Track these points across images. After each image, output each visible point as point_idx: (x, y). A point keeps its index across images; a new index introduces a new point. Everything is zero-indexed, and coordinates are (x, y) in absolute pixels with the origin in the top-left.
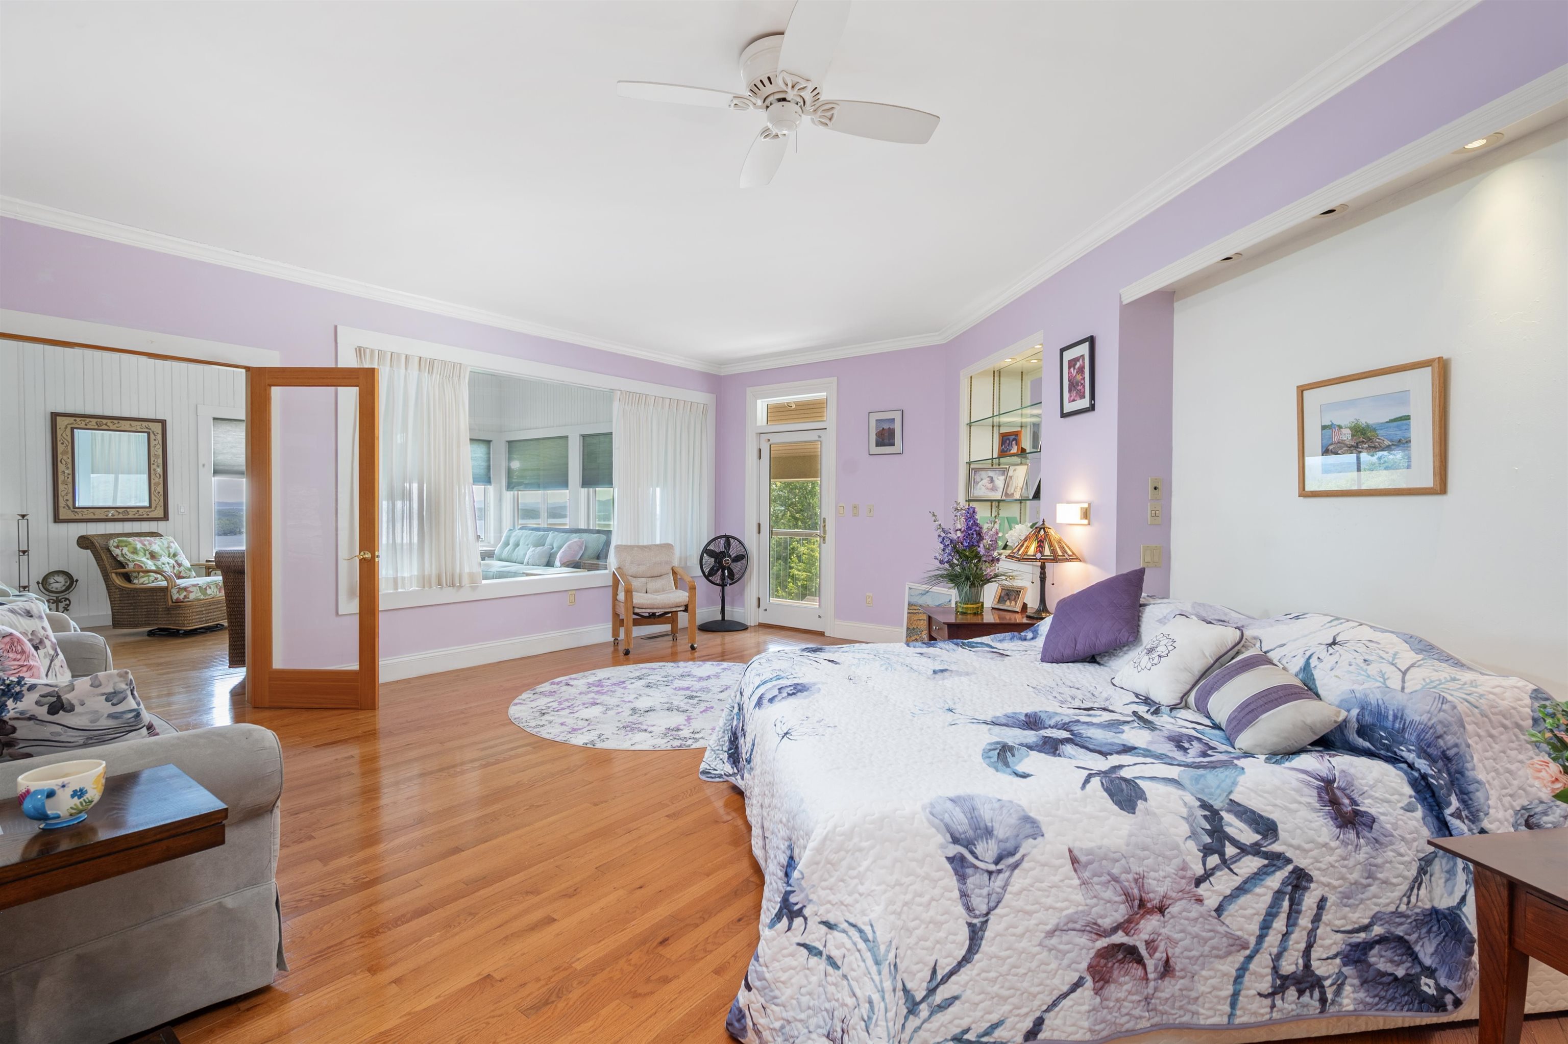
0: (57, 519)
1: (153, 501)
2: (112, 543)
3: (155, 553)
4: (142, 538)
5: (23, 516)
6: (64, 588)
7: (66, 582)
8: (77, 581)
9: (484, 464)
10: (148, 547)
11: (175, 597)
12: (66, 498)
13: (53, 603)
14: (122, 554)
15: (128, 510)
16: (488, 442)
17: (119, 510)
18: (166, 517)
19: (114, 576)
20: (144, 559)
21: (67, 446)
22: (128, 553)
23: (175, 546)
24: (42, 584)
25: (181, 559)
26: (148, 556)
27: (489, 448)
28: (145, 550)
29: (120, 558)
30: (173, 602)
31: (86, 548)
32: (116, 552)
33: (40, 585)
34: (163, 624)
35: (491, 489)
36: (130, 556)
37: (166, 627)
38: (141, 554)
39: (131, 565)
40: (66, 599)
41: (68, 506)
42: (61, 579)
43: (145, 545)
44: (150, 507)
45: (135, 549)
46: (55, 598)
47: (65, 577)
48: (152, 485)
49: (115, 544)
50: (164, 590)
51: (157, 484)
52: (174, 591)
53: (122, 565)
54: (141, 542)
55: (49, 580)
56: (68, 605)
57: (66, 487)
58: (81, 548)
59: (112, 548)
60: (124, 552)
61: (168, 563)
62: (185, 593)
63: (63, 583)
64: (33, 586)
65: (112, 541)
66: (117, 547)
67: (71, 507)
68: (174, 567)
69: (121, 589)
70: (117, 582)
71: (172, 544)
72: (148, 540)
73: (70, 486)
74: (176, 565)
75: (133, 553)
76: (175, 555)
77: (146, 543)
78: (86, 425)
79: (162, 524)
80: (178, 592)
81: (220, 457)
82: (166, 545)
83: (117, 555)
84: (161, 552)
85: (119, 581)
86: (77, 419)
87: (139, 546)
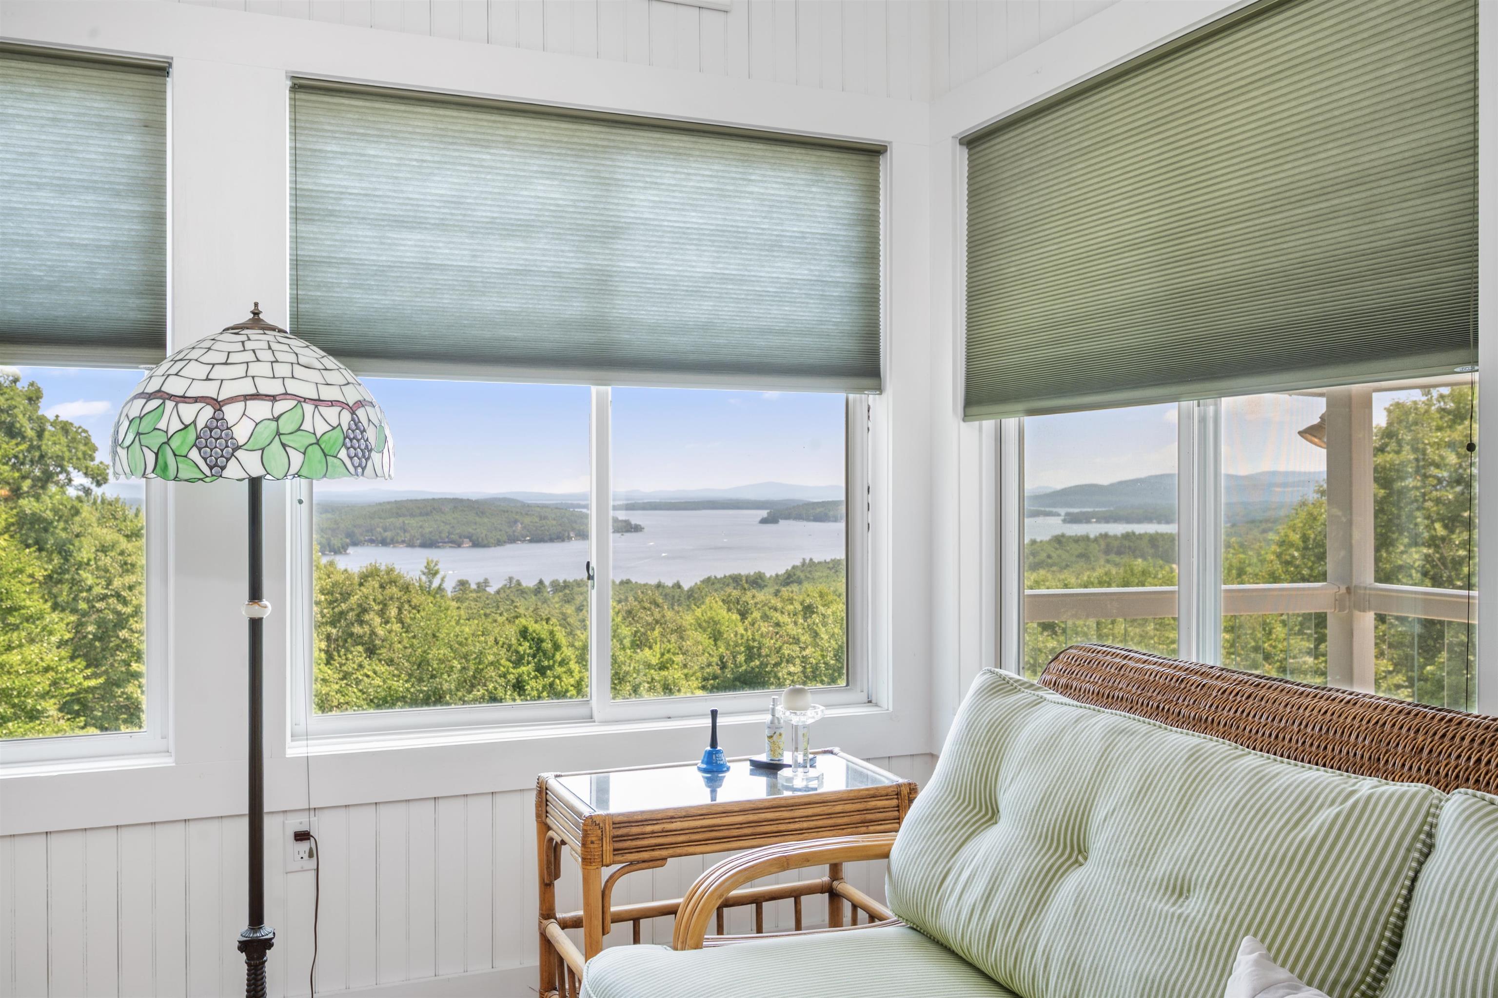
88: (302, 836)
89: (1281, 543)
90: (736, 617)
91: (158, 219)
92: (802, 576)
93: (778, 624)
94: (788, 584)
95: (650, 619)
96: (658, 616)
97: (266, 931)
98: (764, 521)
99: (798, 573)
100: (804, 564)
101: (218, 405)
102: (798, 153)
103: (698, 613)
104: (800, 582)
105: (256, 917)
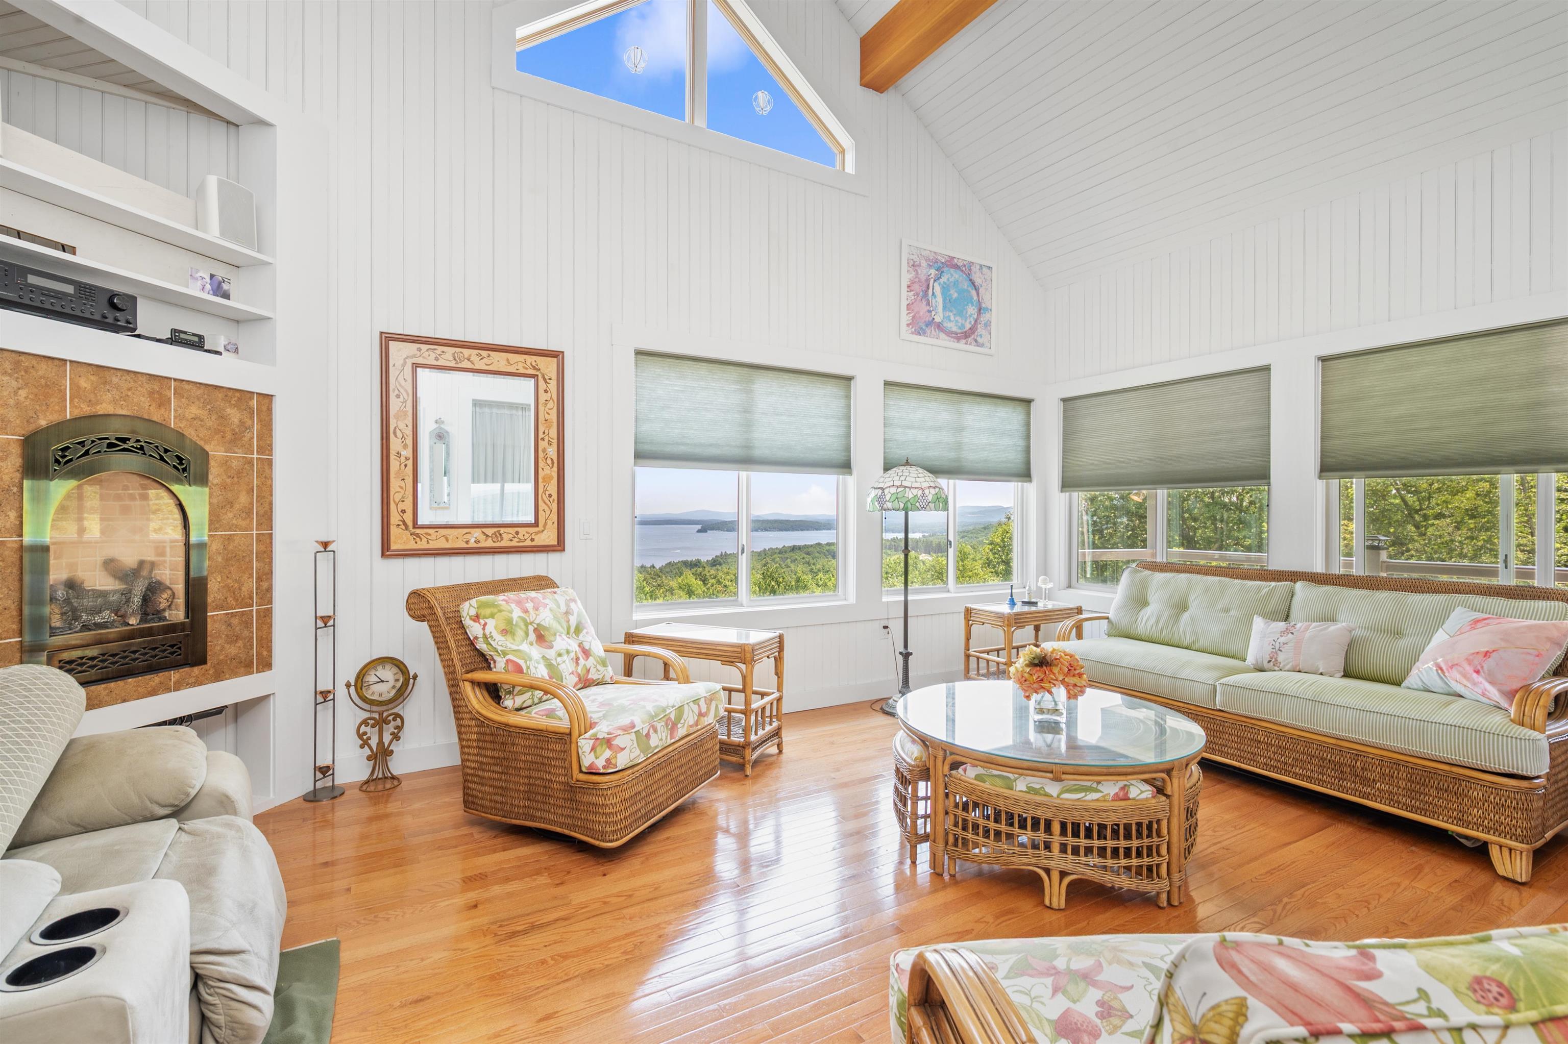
0: (386, 550)
1: (541, 512)
2: (468, 609)
3: (545, 628)
4: (523, 595)
5: (325, 545)
6: (393, 692)
7: (397, 680)
8: (415, 677)
9: (1021, 443)
10: (532, 616)
11: (586, 761)
12: (401, 506)
13: (373, 726)
14: (485, 637)
15: (502, 530)
16: (1027, 402)
17: (487, 531)
18: (560, 546)
19: (468, 687)
20: (524, 647)
21: (405, 401)
22: (496, 635)
23: (578, 607)
24: (356, 686)
25: (589, 638)
26: (532, 637)
27: (1028, 414)
28: (527, 624)
29: (481, 645)
30: (581, 771)
31: (420, 618)
32: (474, 630)
33: (352, 689)
34: (561, 825)
35: (1031, 489)
36: (499, 641)
37: (566, 832)
38: (520, 633)
39: (500, 663)
40: (397, 716)
41: (404, 521)
42: (388, 674)
43: (526, 611)
44: (536, 524)
45: (509, 621)
46: (376, 716)
47: (395, 670)
48: (540, 480)
49: (473, 612)
50: (565, 739)
51: (547, 479)
52: (585, 744)
53: (485, 661)
54: (519, 603)
55: (367, 678)
56: (400, 728)
57: (402, 484)
58: (413, 617)
59: (467, 622)
60: (487, 632)
61: (568, 652)
62: (608, 753)
63: (392, 683)
64: (341, 693)
65: (467, 604)
66: (476, 618)
67: (410, 524)
68: (577, 659)
69: (482, 722)
70: (474, 702)
71: (572, 605)
72: (532, 600)
73: (409, 480)
74: (580, 655)
75: (505, 632)
76: (578, 630)
77: (529, 606)
78: (437, 359)
79: (554, 557)
80: (593, 749)
81: (645, 427)
82: (563, 609)
83: (476, 638)
84: (555, 625)
85: (476, 700)
86: (422, 346)
87: (517, 614)
88: (886, 627)
89: (992, 543)
90: (700, 583)
91: (849, 427)
92: (721, 561)
93: (725, 586)
94: (715, 565)
95: (655, 584)
96: (659, 582)
97: (910, 650)
98: (699, 531)
99: (719, 559)
100: (721, 555)
101: (883, 489)
102: (1009, 402)
103: (680, 580)
104: (720, 564)
105: (906, 646)
